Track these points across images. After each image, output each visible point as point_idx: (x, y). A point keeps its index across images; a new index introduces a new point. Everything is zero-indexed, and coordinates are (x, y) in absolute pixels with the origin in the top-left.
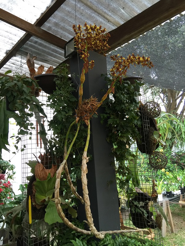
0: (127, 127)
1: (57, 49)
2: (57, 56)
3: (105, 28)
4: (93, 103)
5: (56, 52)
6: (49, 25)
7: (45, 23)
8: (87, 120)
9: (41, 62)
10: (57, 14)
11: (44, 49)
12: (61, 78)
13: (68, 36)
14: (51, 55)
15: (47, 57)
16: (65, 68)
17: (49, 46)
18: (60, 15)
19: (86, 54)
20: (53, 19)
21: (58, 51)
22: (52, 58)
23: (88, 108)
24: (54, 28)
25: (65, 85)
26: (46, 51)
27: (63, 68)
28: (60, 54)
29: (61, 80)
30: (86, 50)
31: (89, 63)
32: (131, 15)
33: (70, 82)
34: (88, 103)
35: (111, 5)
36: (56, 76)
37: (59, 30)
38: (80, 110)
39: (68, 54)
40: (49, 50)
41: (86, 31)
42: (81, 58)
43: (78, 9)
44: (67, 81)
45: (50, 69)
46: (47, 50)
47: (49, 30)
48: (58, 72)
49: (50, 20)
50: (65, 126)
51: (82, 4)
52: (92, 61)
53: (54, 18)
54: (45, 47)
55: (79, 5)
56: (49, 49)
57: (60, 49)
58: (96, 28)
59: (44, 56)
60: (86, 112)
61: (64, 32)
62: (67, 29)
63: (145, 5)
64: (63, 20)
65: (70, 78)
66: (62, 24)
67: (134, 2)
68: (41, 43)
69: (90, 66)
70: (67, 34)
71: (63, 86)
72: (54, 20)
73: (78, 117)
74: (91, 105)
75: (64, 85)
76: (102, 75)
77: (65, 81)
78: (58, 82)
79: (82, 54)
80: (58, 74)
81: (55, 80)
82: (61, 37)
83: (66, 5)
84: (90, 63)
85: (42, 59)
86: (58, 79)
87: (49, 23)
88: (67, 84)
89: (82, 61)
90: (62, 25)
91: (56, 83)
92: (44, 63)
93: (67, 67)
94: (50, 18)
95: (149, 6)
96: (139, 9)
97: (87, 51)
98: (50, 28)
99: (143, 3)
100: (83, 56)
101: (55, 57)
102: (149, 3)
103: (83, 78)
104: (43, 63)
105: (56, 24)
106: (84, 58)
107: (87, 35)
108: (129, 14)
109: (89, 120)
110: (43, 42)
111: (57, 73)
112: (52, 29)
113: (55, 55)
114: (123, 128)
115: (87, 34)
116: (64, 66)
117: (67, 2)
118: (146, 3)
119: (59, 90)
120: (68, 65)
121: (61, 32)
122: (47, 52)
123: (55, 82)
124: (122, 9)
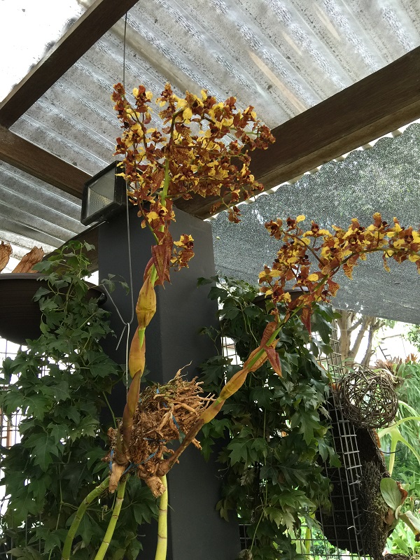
0: (293, 467)
1: (62, 199)
2: (61, 218)
3: (251, 108)
4: (185, 405)
5: (59, 206)
6: (38, 126)
7: (24, 117)
8: (158, 474)
9: (13, 235)
10: (63, 92)
11: (21, 196)
12: (64, 290)
13: (95, 163)
14: (43, 214)
15: (32, 219)
16: (80, 257)
17: (38, 188)
18: (73, 94)
19: (164, 209)
20: (52, 107)
21: (65, 205)
22: (45, 225)
23: (164, 427)
24: (53, 135)
25: (74, 314)
26: (26, 203)
27: (71, 254)
28: (71, 212)
29: (63, 298)
30: (164, 193)
31: (172, 246)
32: (288, 111)
33: (93, 304)
34: (163, 402)
35: (234, 77)
36: (44, 283)
37: (70, 143)
38: (129, 435)
39: (93, 213)
40: (36, 199)
41: (169, 117)
42: (143, 225)
43: (131, 79)
44: (86, 299)
45: (34, 256)
46: (31, 201)
47: (36, 140)
48: (53, 269)
49: (39, 108)
50: (66, 482)
51: (144, 65)
52: (187, 238)
53: (55, 102)
54: (25, 190)
55: (134, 69)
56: (38, 195)
57: (70, 199)
58: (215, 106)
59: (21, 215)
60: (155, 441)
61: (84, 151)
62: (93, 141)
63: (332, 83)
64: (83, 112)
65: (94, 291)
66: (79, 125)
67: (303, 72)
68: (11, 178)
69: (177, 255)
70: (93, 157)
71: (69, 321)
72: (55, 111)
73: (119, 465)
74: (176, 411)
75: (71, 316)
76: (201, 280)
77: (78, 299)
78: (49, 306)
79: (147, 206)
80: (52, 277)
81: (38, 296)
82: (75, 164)
83: (92, 62)
84: (179, 243)
85: (16, 225)
86: (51, 296)
87: (37, 116)
88: (84, 313)
89: (147, 237)
90: (80, 127)
91: (42, 309)
92: (22, 237)
93: (88, 254)
94: (40, 102)
95: (344, 85)
96: (312, 95)
97: (167, 199)
98: (40, 134)
99: (325, 77)
100: (152, 216)
101: (55, 219)
102: (343, 79)
103: (148, 303)
104: (18, 236)
105: (60, 124)
106: (155, 224)
107: (169, 135)
108: (285, 107)
109: (165, 477)
110: (17, 175)
111: (50, 272)
112: (48, 139)
113: (57, 215)
114: (278, 468)
115: (171, 131)
116: (77, 248)
117: (97, 53)
118: (335, 78)
119: (52, 336)
120: (89, 247)
121: (76, 149)
122: (31, 205)
123: (37, 304)
124: (263, 89)
